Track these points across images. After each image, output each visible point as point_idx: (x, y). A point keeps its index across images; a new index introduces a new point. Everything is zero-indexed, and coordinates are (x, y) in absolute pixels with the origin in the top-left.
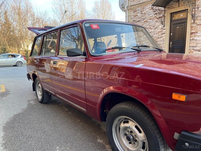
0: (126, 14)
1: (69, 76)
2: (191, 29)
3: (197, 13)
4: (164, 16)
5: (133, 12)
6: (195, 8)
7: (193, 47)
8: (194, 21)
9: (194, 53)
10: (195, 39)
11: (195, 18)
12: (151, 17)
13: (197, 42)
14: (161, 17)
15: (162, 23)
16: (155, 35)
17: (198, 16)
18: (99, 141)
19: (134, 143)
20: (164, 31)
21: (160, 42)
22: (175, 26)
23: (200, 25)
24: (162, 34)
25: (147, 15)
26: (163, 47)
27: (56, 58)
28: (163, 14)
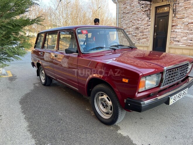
0: (117, 5)
1: (65, 65)
2: (172, 22)
3: (177, 8)
4: (149, 9)
5: (123, 5)
6: (176, 4)
7: (174, 38)
8: (175, 15)
9: (174, 43)
10: (175, 31)
11: (176, 12)
12: (139, 9)
13: (177, 34)
14: (147, 10)
15: (148, 15)
16: (142, 26)
17: (178, 11)
18: (87, 109)
19: (107, 108)
20: (149, 23)
21: (146, 33)
22: (159, 19)
23: (179, 19)
24: (148, 26)
25: (135, 8)
26: (148, 37)
27: (56, 52)
28: (149, 8)
